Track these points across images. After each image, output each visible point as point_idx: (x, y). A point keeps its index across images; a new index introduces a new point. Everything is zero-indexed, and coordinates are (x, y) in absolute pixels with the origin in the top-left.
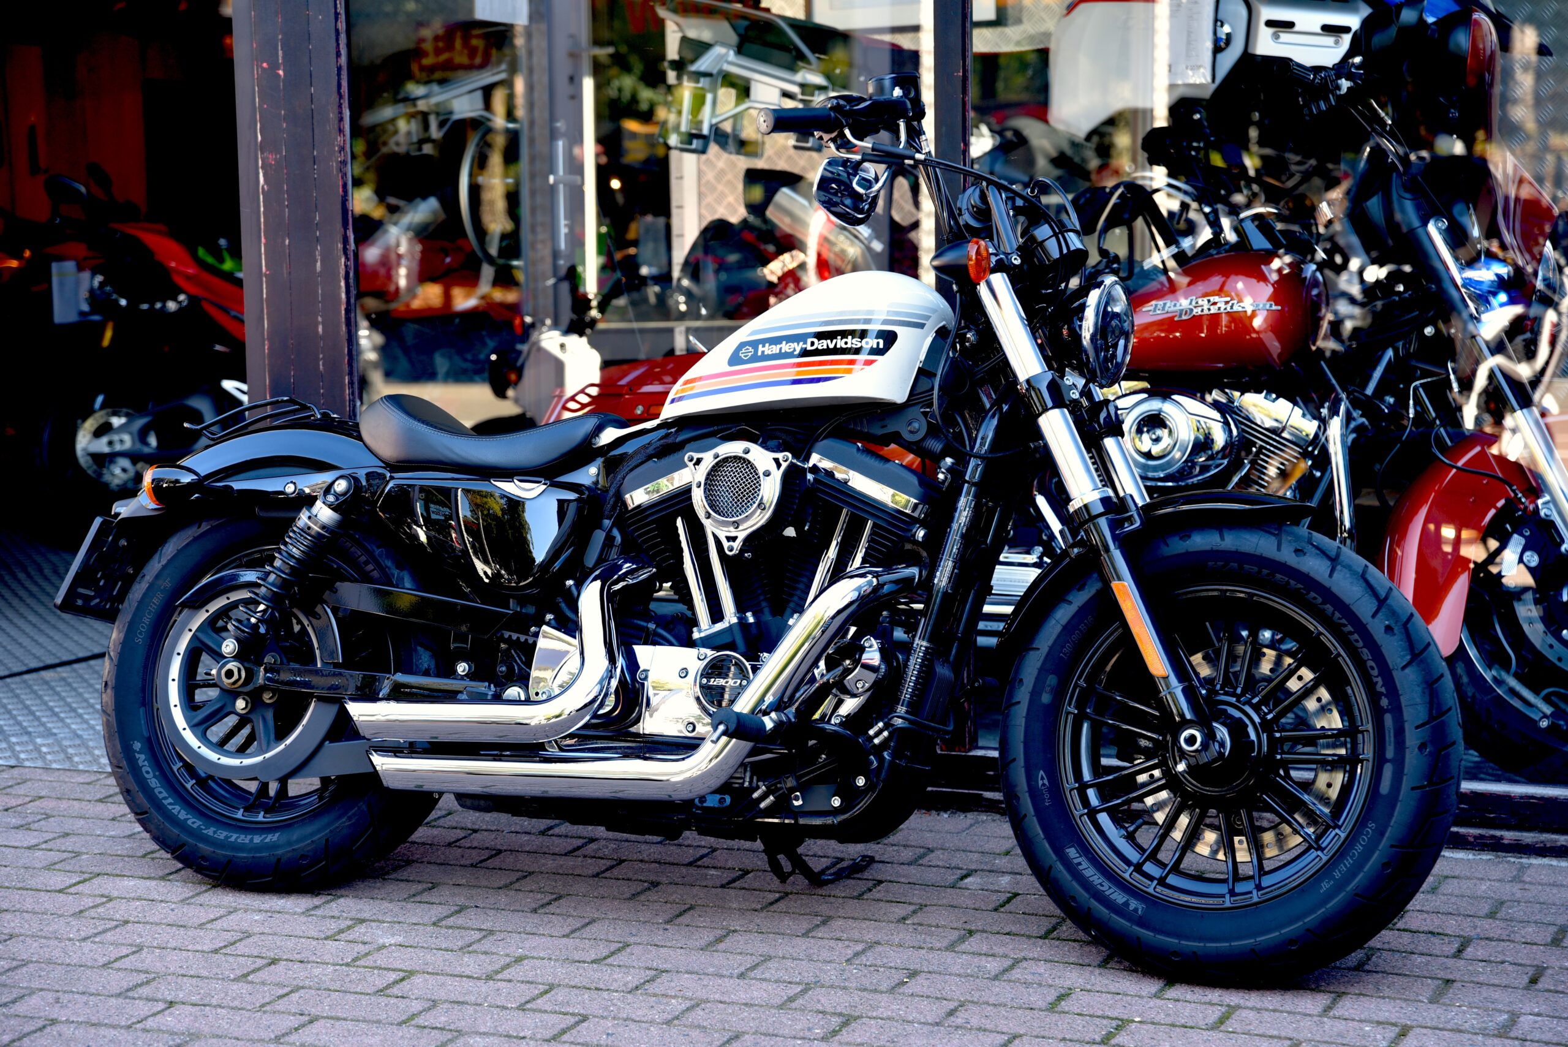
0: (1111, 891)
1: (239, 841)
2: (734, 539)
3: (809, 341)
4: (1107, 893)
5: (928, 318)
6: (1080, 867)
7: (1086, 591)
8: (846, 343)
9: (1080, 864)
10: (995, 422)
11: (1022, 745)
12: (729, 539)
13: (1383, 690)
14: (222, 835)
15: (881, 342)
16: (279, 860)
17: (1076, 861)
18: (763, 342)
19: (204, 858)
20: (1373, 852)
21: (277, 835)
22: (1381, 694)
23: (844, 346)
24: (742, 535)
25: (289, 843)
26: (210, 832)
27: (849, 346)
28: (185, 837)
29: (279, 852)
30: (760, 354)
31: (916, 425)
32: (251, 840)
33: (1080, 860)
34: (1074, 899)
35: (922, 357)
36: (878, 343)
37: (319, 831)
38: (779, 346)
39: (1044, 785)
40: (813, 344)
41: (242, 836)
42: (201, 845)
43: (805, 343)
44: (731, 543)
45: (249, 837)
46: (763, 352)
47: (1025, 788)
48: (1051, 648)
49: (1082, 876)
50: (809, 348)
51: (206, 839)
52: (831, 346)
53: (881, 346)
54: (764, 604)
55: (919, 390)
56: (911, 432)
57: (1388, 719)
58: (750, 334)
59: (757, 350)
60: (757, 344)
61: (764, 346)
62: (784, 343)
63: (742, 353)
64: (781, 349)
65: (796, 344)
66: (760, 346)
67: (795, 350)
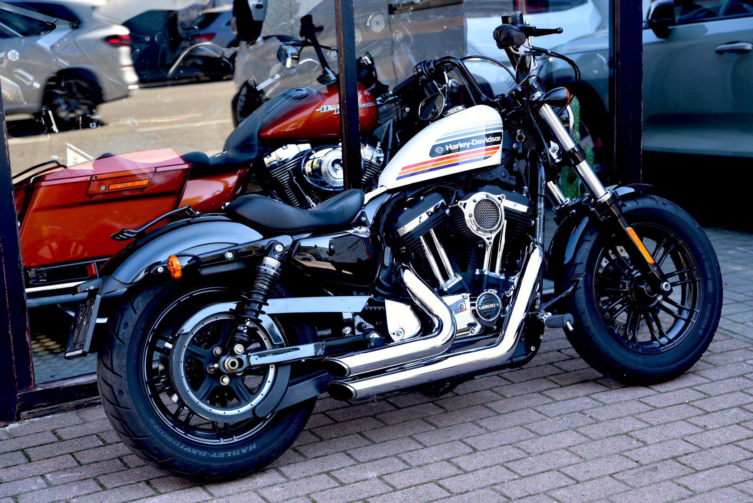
1: (234, 455)
3: (473, 141)
10: (543, 168)
12: (488, 239)
13: (703, 252)
14: (222, 455)
15: (500, 137)
16: (261, 457)
18: (448, 143)
19: (215, 470)
20: (713, 315)
21: (254, 445)
22: (702, 254)
25: (265, 447)
26: (214, 455)
27: (491, 141)
28: (201, 462)
29: (260, 454)
30: (448, 150)
31: (504, 174)
32: (241, 452)
37: (280, 436)
38: (457, 145)
40: (475, 142)
41: (234, 452)
42: (212, 464)
43: (471, 142)
45: (238, 451)
46: (449, 149)
50: (473, 144)
51: (214, 460)
53: (500, 140)
54: (457, 268)
55: (503, 158)
56: (503, 177)
57: (706, 264)
58: (436, 141)
59: (445, 148)
60: (443, 145)
61: (449, 146)
62: (460, 143)
63: (437, 150)
64: (459, 146)
65: (466, 143)
66: (447, 146)
67: (467, 146)
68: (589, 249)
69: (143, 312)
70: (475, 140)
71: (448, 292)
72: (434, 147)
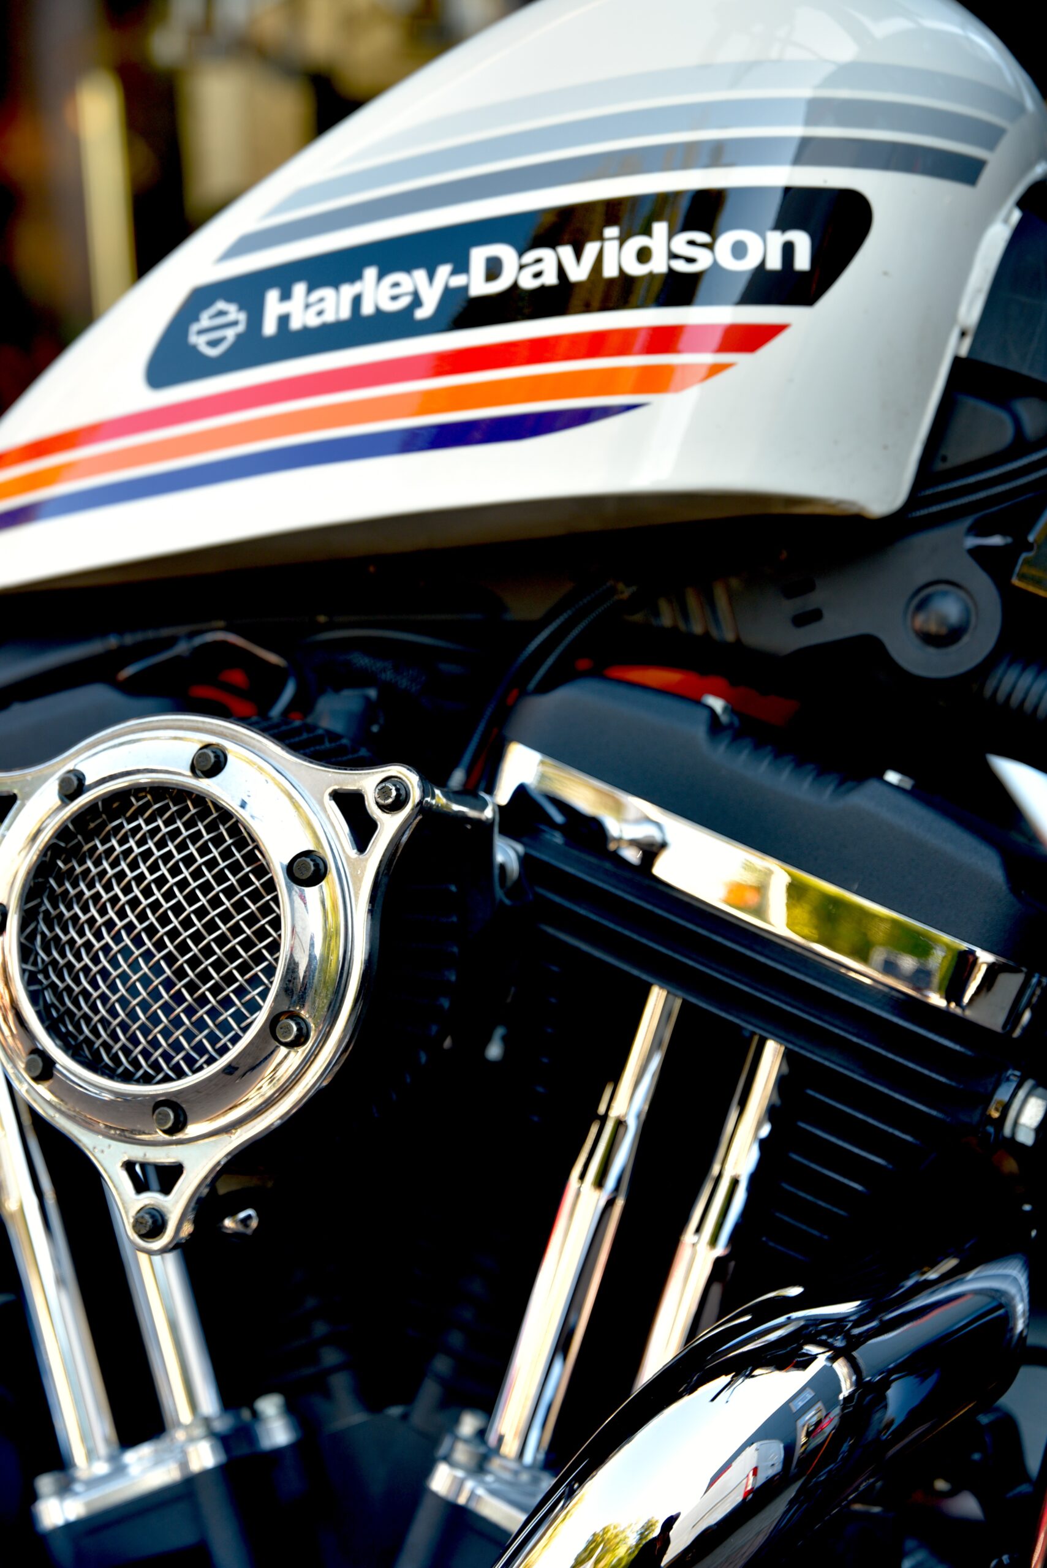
3: (479, 256)
5: (991, 136)
8: (644, 255)
15: (802, 241)
18: (288, 275)
23: (635, 269)
24: (201, 1160)
30: (270, 328)
31: (950, 609)
35: (970, 311)
36: (788, 250)
38: (348, 291)
40: (493, 269)
43: (462, 266)
44: (155, 1197)
46: (284, 320)
50: (479, 286)
52: (578, 273)
53: (802, 261)
55: (957, 454)
56: (930, 639)
58: (232, 258)
59: (257, 316)
60: (251, 290)
61: (286, 296)
62: (371, 273)
64: (357, 301)
65: (420, 275)
66: (272, 296)
67: (417, 302)
70: (505, 252)
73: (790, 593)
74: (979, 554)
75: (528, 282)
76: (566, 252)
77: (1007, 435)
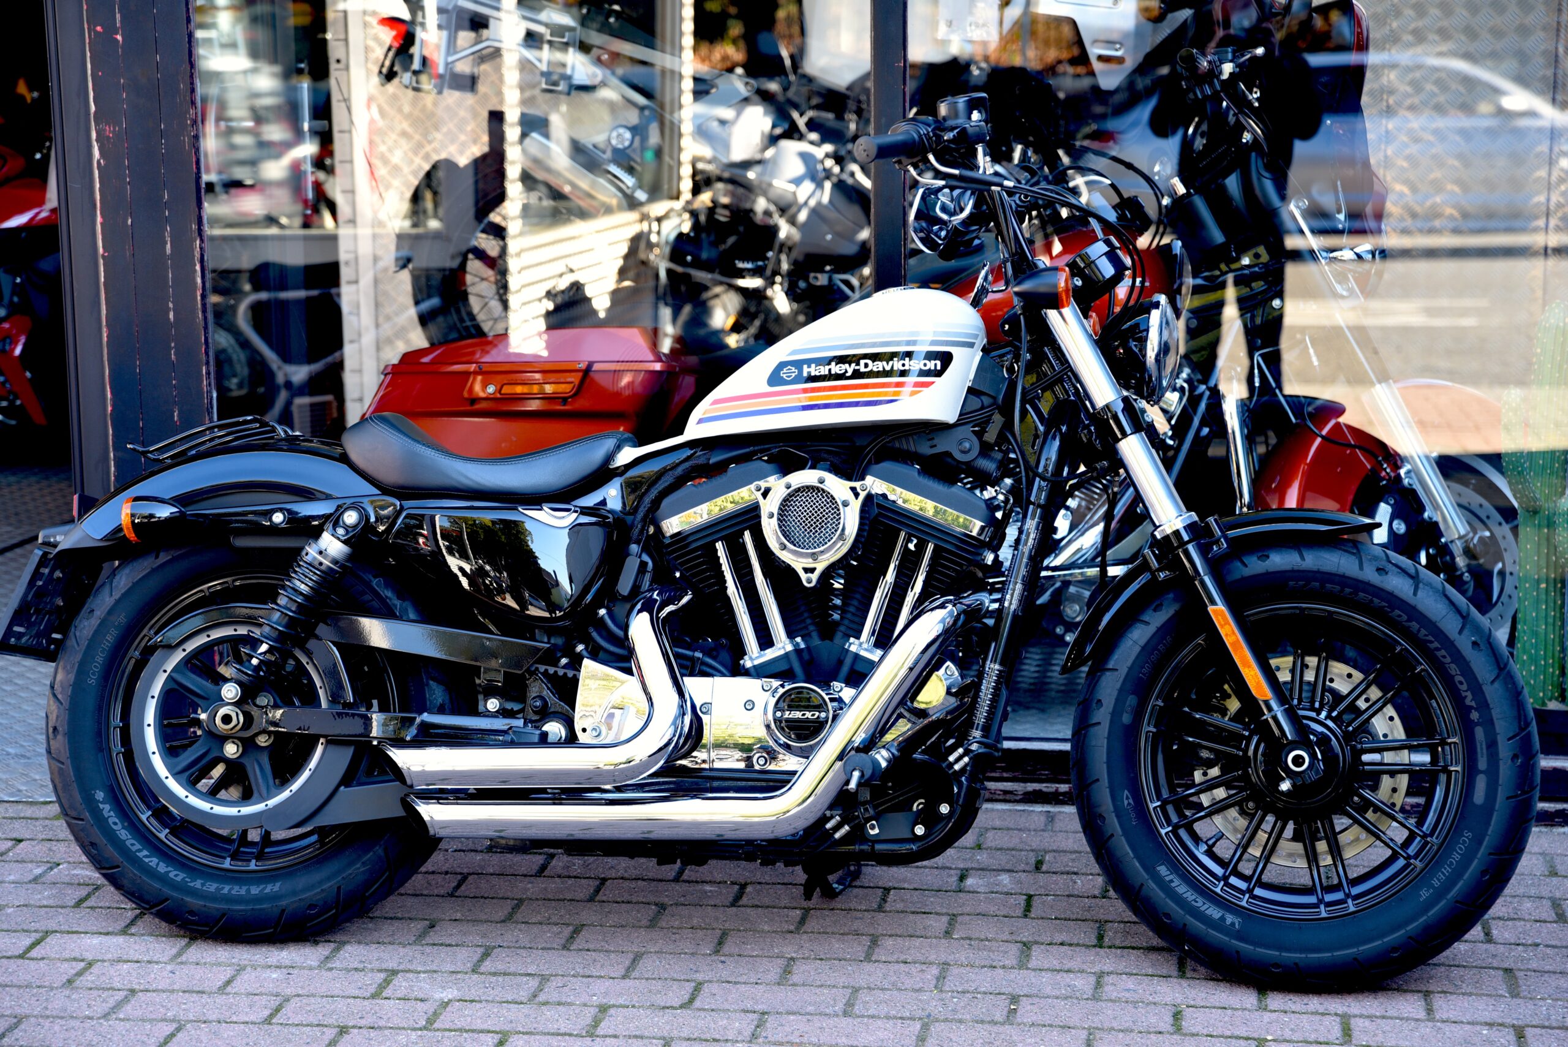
0: (1206, 906)
1: (233, 892)
2: (812, 570)
3: (862, 362)
4: (1202, 909)
5: (976, 337)
6: (1173, 885)
7: (1164, 611)
8: (903, 365)
9: (1171, 881)
10: (1057, 443)
11: (1105, 766)
12: (806, 570)
13: (1473, 704)
14: (212, 887)
15: (939, 363)
16: (283, 911)
17: (1167, 879)
18: (809, 362)
19: (192, 913)
20: (1471, 861)
21: (278, 884)
22: (1471, 708)
23: (902, 368)
24: (820, 567)
25: (294, 893)
26: (198, 884)
27: (907, 368)
28: (167, 891)
29: (283, 903)
30: (806, 374)
31: (967, 445)
32: (248, 891)
33: (1171, 877)
34: (1168, 916)
35: (972, 376)
36: (935, 365)
37: (329, 879)
38: (827, 368)
39: (1129, 804)
40: (866, 365)
41: (237, 888)
42: (188, 899)
43: (858, 364)
44: (809, 575)
45: (245, 888)
46: (809, 373)
47: (1111, 808)
48: (1130, 669)
49: (1176, 893)
50: (863, 369)
51: (194, 893)
52: (887, 368)
53: (939, 368)
54: (811, 628)
55: (968, 409)
56: (964, 452)
57: (1479, 733)
58: (790, 354)
59: (801, 371)
60: (798, 364)
61: (809, 367)
62: (833, 364)
63: (784, 374)
64: (830, 370)
65: (847, 365)
66: (805, 367)
67: (846, 371)
68: (1142, 642)
69: (124, 595)
70: (869, 362)
71: (752, 671)
72: (782, 365)
73: (930, 440)
74: (973, 432)
75: (875, 369)
76: (885, 363)
77: (980, 405)
